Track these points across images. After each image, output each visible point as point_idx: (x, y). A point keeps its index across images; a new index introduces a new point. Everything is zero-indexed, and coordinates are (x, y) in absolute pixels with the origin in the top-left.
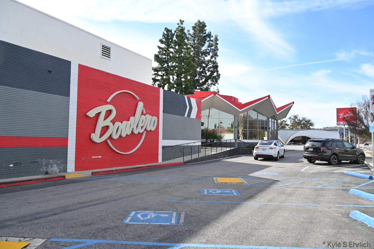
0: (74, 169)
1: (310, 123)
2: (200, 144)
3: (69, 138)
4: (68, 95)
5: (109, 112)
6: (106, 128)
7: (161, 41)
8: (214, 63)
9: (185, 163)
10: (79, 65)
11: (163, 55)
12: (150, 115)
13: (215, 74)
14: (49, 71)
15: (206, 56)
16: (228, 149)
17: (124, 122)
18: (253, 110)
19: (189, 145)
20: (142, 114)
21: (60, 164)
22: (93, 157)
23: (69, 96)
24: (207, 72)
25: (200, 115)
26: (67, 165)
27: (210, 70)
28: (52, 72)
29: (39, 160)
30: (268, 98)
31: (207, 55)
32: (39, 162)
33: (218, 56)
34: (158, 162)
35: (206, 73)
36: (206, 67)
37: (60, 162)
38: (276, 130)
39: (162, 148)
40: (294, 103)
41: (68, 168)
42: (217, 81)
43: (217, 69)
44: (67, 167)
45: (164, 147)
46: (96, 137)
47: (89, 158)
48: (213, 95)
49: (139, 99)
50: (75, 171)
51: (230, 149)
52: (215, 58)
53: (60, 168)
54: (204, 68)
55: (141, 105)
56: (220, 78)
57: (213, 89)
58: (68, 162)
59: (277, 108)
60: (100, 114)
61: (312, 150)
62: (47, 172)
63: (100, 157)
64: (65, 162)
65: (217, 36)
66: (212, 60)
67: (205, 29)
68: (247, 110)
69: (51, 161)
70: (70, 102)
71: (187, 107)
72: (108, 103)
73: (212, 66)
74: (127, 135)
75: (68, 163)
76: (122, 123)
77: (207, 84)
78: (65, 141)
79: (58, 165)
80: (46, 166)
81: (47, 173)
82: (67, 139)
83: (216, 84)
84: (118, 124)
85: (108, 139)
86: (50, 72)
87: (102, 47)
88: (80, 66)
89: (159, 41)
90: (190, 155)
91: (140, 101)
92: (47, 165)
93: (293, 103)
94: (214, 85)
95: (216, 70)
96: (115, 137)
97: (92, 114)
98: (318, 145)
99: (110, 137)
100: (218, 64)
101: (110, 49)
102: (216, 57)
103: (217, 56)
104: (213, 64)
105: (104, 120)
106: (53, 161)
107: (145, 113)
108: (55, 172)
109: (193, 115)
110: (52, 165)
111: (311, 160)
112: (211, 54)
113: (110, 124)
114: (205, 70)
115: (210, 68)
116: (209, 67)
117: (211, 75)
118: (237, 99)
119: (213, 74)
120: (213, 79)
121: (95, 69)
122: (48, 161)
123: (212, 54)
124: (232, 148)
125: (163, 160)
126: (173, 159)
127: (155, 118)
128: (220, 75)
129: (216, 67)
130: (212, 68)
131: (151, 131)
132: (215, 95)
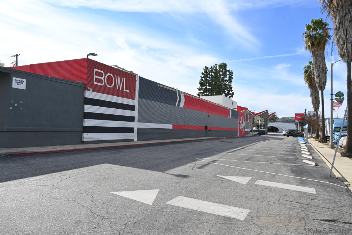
2: (249, 130)
4: (238, 119)
8: (230, 86)
40: (276, 112)
42: (232, 96)
43: (232, 89)
51: (258, 133)
52: (231, 83)
56: (234, 94)
58: (238, 134)
59: (270, 114)
100: (232, 87)
125: (246, 135)
132: (246, 110)
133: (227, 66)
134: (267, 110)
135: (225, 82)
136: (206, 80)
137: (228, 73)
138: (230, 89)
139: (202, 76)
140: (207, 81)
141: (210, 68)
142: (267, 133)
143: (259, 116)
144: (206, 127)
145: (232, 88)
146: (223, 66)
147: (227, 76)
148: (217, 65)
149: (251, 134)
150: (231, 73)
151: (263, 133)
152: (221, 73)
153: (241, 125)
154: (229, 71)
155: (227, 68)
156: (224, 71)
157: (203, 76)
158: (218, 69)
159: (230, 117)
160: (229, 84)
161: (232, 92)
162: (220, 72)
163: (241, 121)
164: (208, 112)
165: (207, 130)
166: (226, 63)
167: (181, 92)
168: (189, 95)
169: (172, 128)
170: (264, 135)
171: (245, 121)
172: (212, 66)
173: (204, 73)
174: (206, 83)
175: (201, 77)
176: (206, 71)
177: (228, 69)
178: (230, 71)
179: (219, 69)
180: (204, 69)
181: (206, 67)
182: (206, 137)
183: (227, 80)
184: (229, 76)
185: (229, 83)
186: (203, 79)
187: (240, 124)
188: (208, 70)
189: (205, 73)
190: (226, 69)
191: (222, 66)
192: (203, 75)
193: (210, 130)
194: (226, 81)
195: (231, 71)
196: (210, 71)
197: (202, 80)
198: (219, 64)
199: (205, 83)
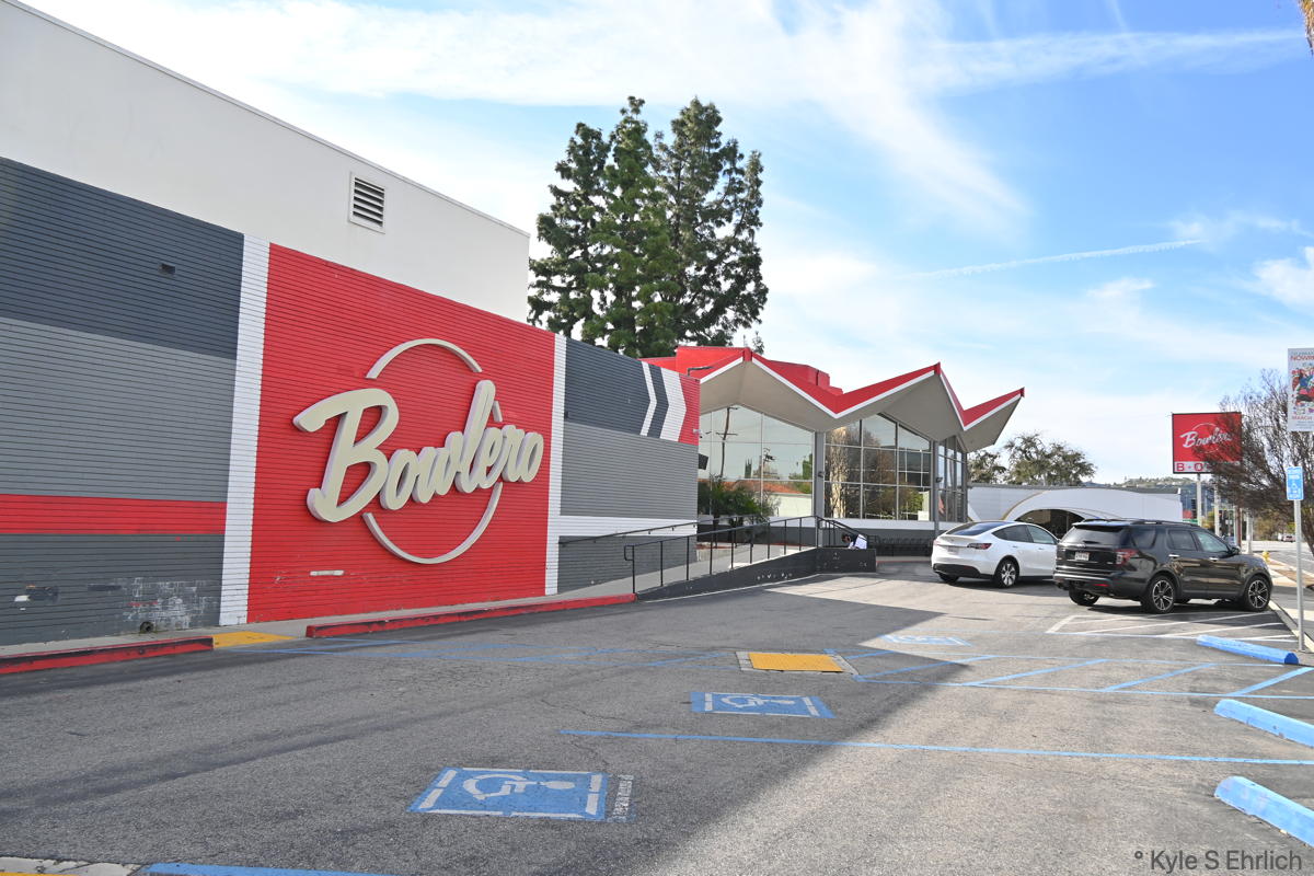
0: (246, 613)
1: (1080, 465)
2: (693, 531)
3: (228, 506)
4: (230, 351)
5: (374, 415)
6: (359, 473)
7: (563, 170)
8: (748, 247)
9: (641, 599)
10: (274, 249)
11: (570, 218)
12: (517, 427)
13: (750, 287)
14: (164, 266)
15: (719, 224)
16: (792, 551)
17: (425, 449)
18: (880, 414)
19: (653, 534)
20: (492, 422)
21: (193, 595)
22: (313, 573)
23: (233, 355)
24: (721, 279)
25: (695, 430)
26: (219, 601)
27: (733, 272)
28: (176, 272)
29: (120, 582)
30: (932, 373)
31: (723, 220)
32: (120, 587)
33: (761, 225)
34: (543, 594)
35: (718, 284)
36: (718, 261)
37: (194, 589)
38: (960, 487)
39: (560, 543)
40: (1022, 395)
41: (222, 609)
42: (755, 313)
44: (219, 607)
45: (564, 542)
46: (325, 503)
47: (299, 576)
48: (740, 360)
49: (480, 370)
50: (248, 622)
51: (798, 551)
52: (752, 233)
53: (194, 612)
54: (711, 266)
55: (486, 391)
56: (765, 300)
57: (741, 338)
58: (223, 588)
59: (965, 408)
60: (343, 422)
61: (1084, 557)
62: (147, 623)
63: (339, 573)
64: (215, 591)
65: (760, 155)
66: (740, 238)
67: (718, 129)
68: (859, 416)
69: (165, 586)
70: (237, 378)
71: (648, 401)
72: (372, 383)
73: (740, 259)
74: (435, 496)
75: (223, 593)
76: (418, 454)
77: (721, 320)
78: (214, 515)
79: (186, 598)
80: (143, 601)
81: (147, 627)
82: (221, 507)
83: (754, 324)
84: (403, 456)
85: (367, 509)
86: (168, 269)
87: (353, 187)
88: (275, 251)
89: (557, 170)
90: (656, 570)
91: (484, 376)
92: (150, 599)
93: (1021, 392)
94: (746, 325)
95: (755, 274)
96: (394, 502)
97: (312, 419)
98: (1106, 541)
99: (376, 504)
101: (382, 195)
102: (753, 227)
103: (756, 225)
104: (744, 252)
105: (355, 442)
106: (172, 586)
107: (501, 420)
108: (177, 625)
109: (672, 430)
110: (166, 597)
111: (1082, 595)
112: (736, 218)
113: (379, 459)
114: (714, 271)
115: (733, 265)
116: (727, 261)
117: (735, 290)
118: (826, 377)
119: (744, 289)
120: (741, 303)
121: (327, 264)
122: (153, 586)
123: (740, 218)
124: (804, 549)
125: (561, 587)
126: (597, 583)
127: (536, 438)
128: (766, 290)
129: (752, 262)
130: (738, 265)
131: (519, 482)
132: (747, 359)
134: (937, 368)
138: (746, 270)
139: (563, 184)
141: (614, 136)
145: (759, 260)
146: (699, 123)
154: (731, 152)
155: (720, 136)
157: (561, 187)
160: (744, 236)
161: (755, 284)
166: (716, 105)
173: (567, 163)
175: (551, 188)
176: (581, 155)
177: (724, 138)
180: (570, 142)
189: (577, 168)
190: (715, 141)
192: (568, 180)
197: (556, 208)
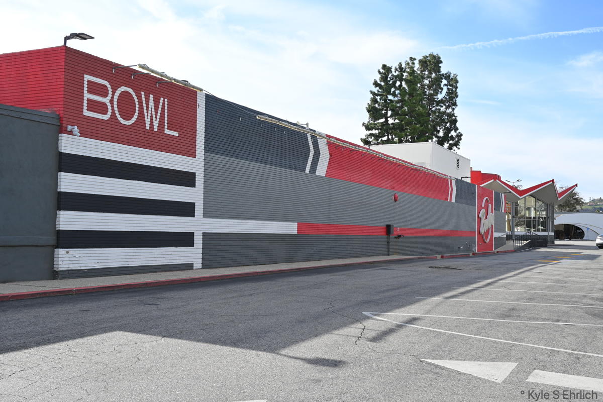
2: (505, 236)
3: (476, 232)
8: (451, 115)
9: (515, 251)
13: (453, 133)
19: (502, 237)
30: (551, 183)
39: (494, 239)
41: (476, 250)
42: (456, 145)
43: (455, 124)
48: (493, 180)
52: (453, 109)
56: (461, 139)
58: (476, 246)
59: (559, 193)
65: (457, 76)
66: (448, 111)
89: (374, 84)
95: (455, 127)
97: (480, 216)
100: (457, 118)
101: (459, 161)
103: (455, 106)
117: (446, 134)
118: (499, 177)
119: (450, 134)
125: (495, 249)
128: (462, 135)
132: (495, 180)
133: (441, 62)
134: (553, 181)
135: (437, 105)
136: (385, 100)
137: (444, 82)
138: (451, 126)
139: (376, 90)
140: (387, 104)
141: (396, 70)
142: (553, 242)
143: (531, 195)
144: (388, 228)
145: (456, 121)
146: (432, 63)
147: (442, 89)
148: (415, 59)
149: (510, 244)
150: (453, 82)
151: (543, 242)
152: (426, 82)
153: (483, 221)
154: (447, 77)
155: (441, 69)
156: (433, 75)
157: (376, 92)
158: (419, 72)
159: (453, 200)
160: (450, 110)
161: (455, 132)
162: (423, 78)
163: (483, 211)
164: (394, 188)
165: (392, 237)
166: (440, 56)
167: (320, 135)
168: (340, 143)
169: (296, 232)
170: (546, 246)
171: (492, 212)
172: (400, 64)
173: (379, 82)
174: (387, 110)
175: (371, 92)
176: (384, 78)
177: (444, 70)
178: (449, 76)
179: (422, 72)
180: (379, 72)
181: (384, 67)
182: (389, 255)
183: (442, 101)
184: (448, 89)
185: (447, 107)
186: (378, 98)
187: (480, 219)
188: (390, 75)
189: (383, 84)
190: (439, 71)
191: (430, 61)
192: (378, 88)
193: (400, 236)
194: (439, 103)
195: (452, 76)
196: (396, 77)
197: (374, 101)
198: (421, 58)
199: (382, 110)
